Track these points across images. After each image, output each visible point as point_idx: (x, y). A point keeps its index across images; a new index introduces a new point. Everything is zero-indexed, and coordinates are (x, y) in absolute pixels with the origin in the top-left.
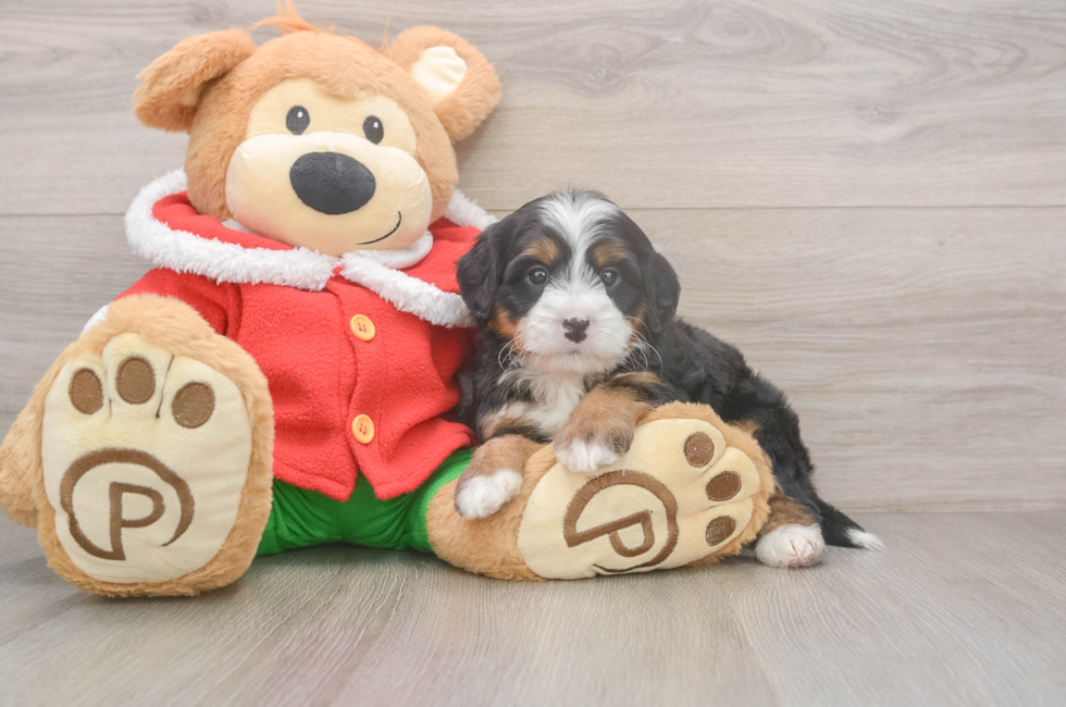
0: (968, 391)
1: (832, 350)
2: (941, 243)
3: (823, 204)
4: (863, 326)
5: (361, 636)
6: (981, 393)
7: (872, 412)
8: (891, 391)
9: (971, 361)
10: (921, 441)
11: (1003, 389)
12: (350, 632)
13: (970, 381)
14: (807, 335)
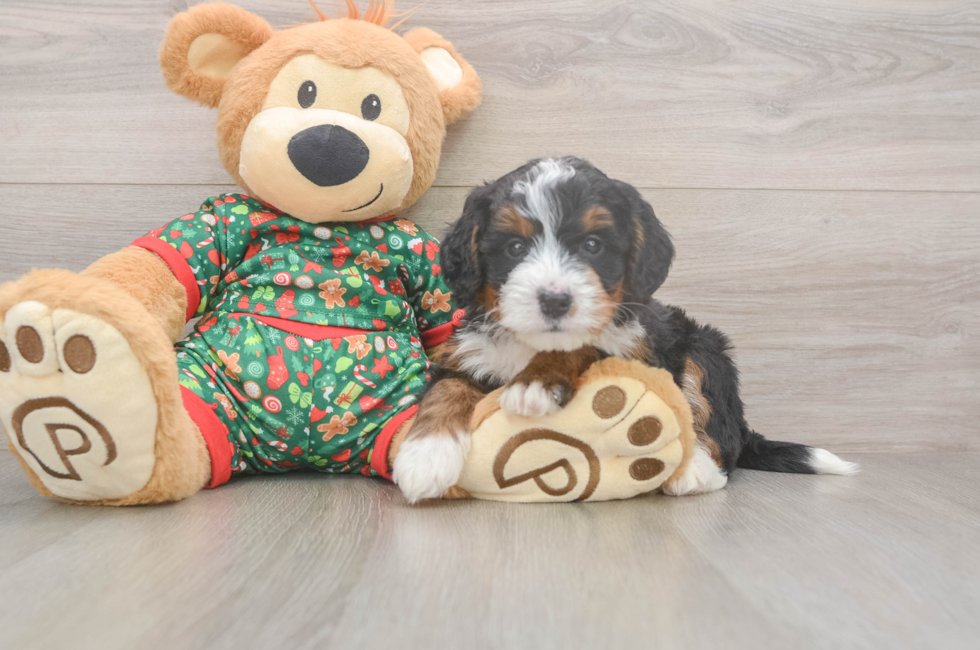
0: (848, 349)
1: (731, 313)
2: (826, 222)
3: (726, 186)
4: (759, 292)
5: (359, 539)
6: (858, 351)
7: (766, 366)
8: (784, 348)
9: (851, 323)
10: (808, 392)
11: (876, 348)
12: (348, 536)
13: (848, 341)
14: (711, 299)
